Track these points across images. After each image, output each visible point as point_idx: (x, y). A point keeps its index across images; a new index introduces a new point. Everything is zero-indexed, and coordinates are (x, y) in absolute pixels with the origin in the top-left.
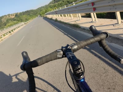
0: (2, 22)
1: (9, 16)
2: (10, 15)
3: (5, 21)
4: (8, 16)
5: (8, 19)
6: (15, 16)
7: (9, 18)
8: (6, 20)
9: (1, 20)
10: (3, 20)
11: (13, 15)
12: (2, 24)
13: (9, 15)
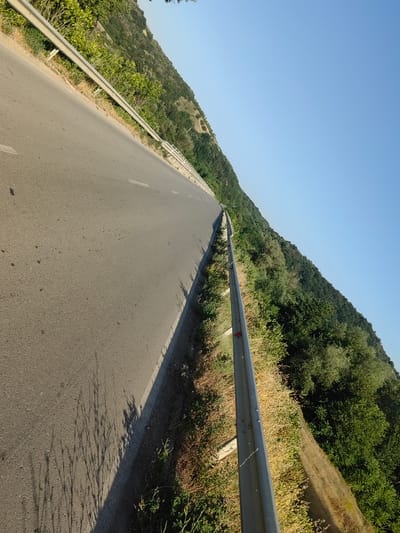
0: (175, 99)
1: (198, 117)
2: (201, 119)
3: (179, 109)
4: (197, 112)
5: (188, 115)
6: (203, 135)
7: (191, 118)
8: (184, 110)
9: (179, 96)
10: (182, 100)
11: (204, 128)
12: (170, 103)
13: (202, 114)
